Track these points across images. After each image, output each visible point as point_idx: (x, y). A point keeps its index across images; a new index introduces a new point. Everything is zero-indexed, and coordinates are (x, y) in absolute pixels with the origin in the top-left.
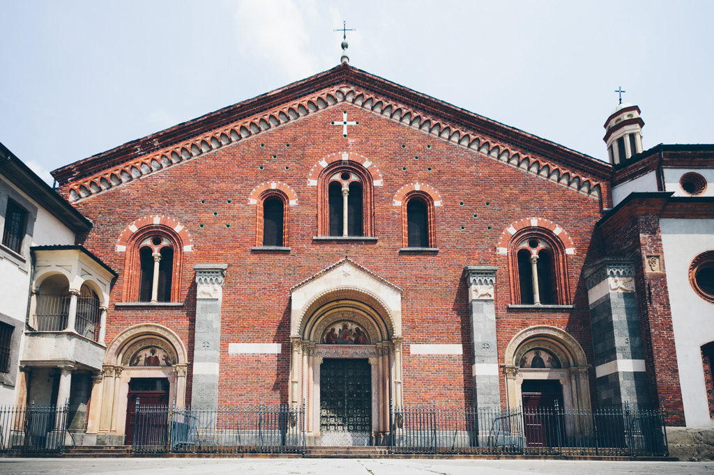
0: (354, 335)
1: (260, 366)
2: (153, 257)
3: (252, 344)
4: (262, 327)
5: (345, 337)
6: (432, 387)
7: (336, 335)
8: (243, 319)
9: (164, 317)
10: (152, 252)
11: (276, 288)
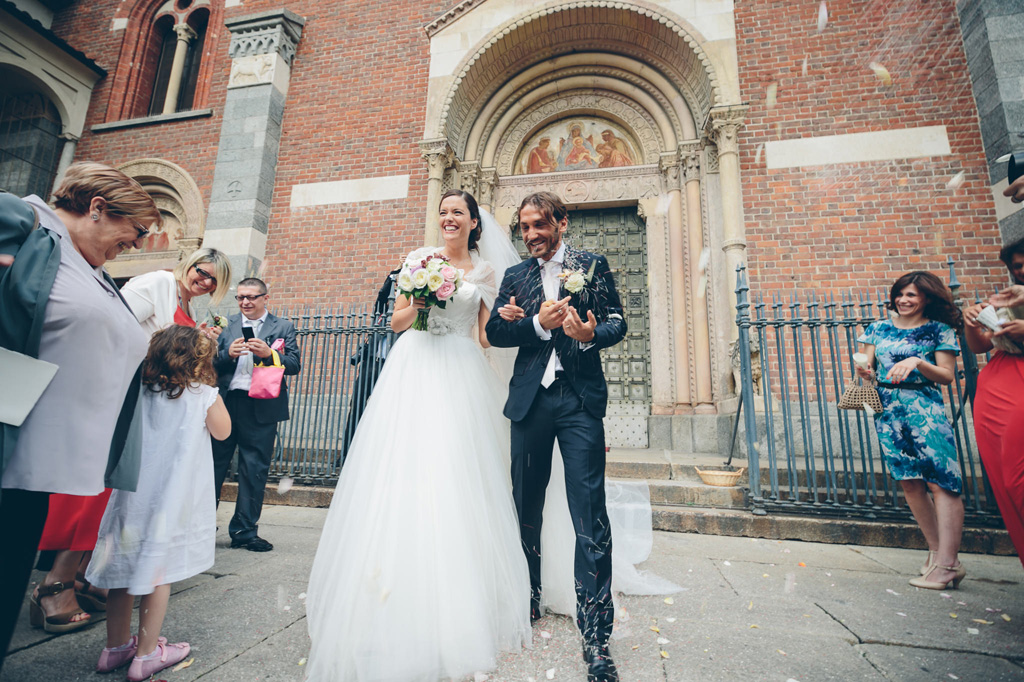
0: (599, 148)
1: (356, 231)
2: (175, 33)
3: (343, 182)
4: (368, 140)
5: (576, 157)
6: (846, 262)
7: (552, 153)
8: (328, 128)
9: (173, 144)
10: (174, 23)
11: (405, 49)
